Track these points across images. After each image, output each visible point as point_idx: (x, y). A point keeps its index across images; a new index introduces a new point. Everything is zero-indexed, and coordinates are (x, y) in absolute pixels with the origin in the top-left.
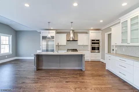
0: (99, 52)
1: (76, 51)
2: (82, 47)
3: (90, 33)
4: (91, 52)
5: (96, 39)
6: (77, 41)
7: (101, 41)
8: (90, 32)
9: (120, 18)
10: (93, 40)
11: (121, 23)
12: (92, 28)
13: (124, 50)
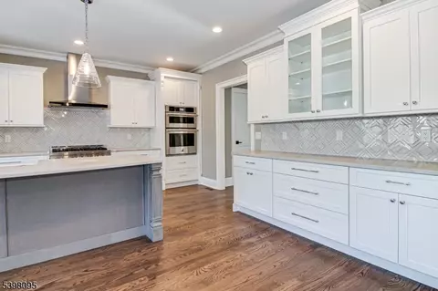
0: (195, 154)
1: (103, 154)
2: (129, 136)
3: (162, 79)
4: (167, 155)
5: (182, 105)
6: (106, 106)
7: (199, 112)
8: (163, 75)
9: (282, 27)
10: (172, 109)
11: (286, 45)
12: (170, 60)
13: (285, 137)
